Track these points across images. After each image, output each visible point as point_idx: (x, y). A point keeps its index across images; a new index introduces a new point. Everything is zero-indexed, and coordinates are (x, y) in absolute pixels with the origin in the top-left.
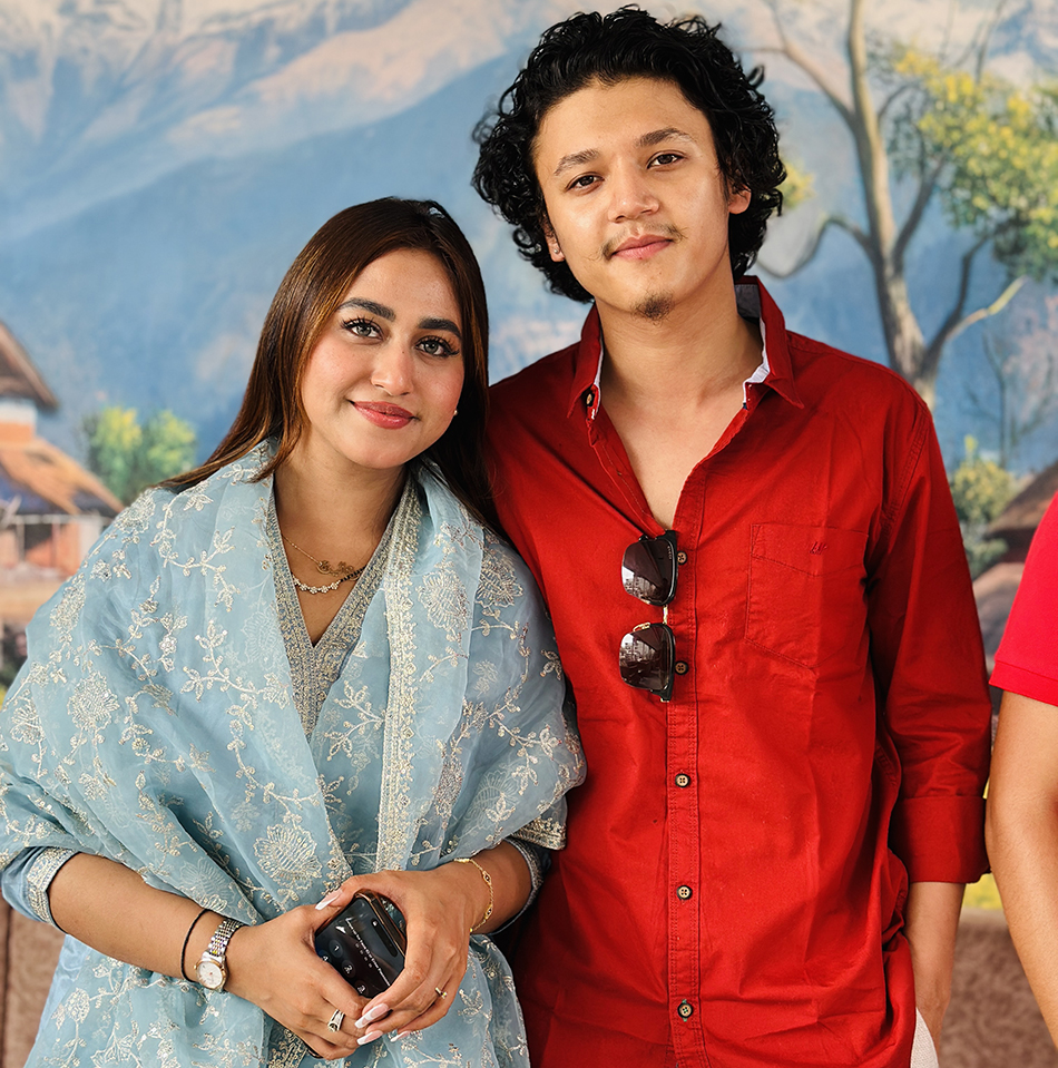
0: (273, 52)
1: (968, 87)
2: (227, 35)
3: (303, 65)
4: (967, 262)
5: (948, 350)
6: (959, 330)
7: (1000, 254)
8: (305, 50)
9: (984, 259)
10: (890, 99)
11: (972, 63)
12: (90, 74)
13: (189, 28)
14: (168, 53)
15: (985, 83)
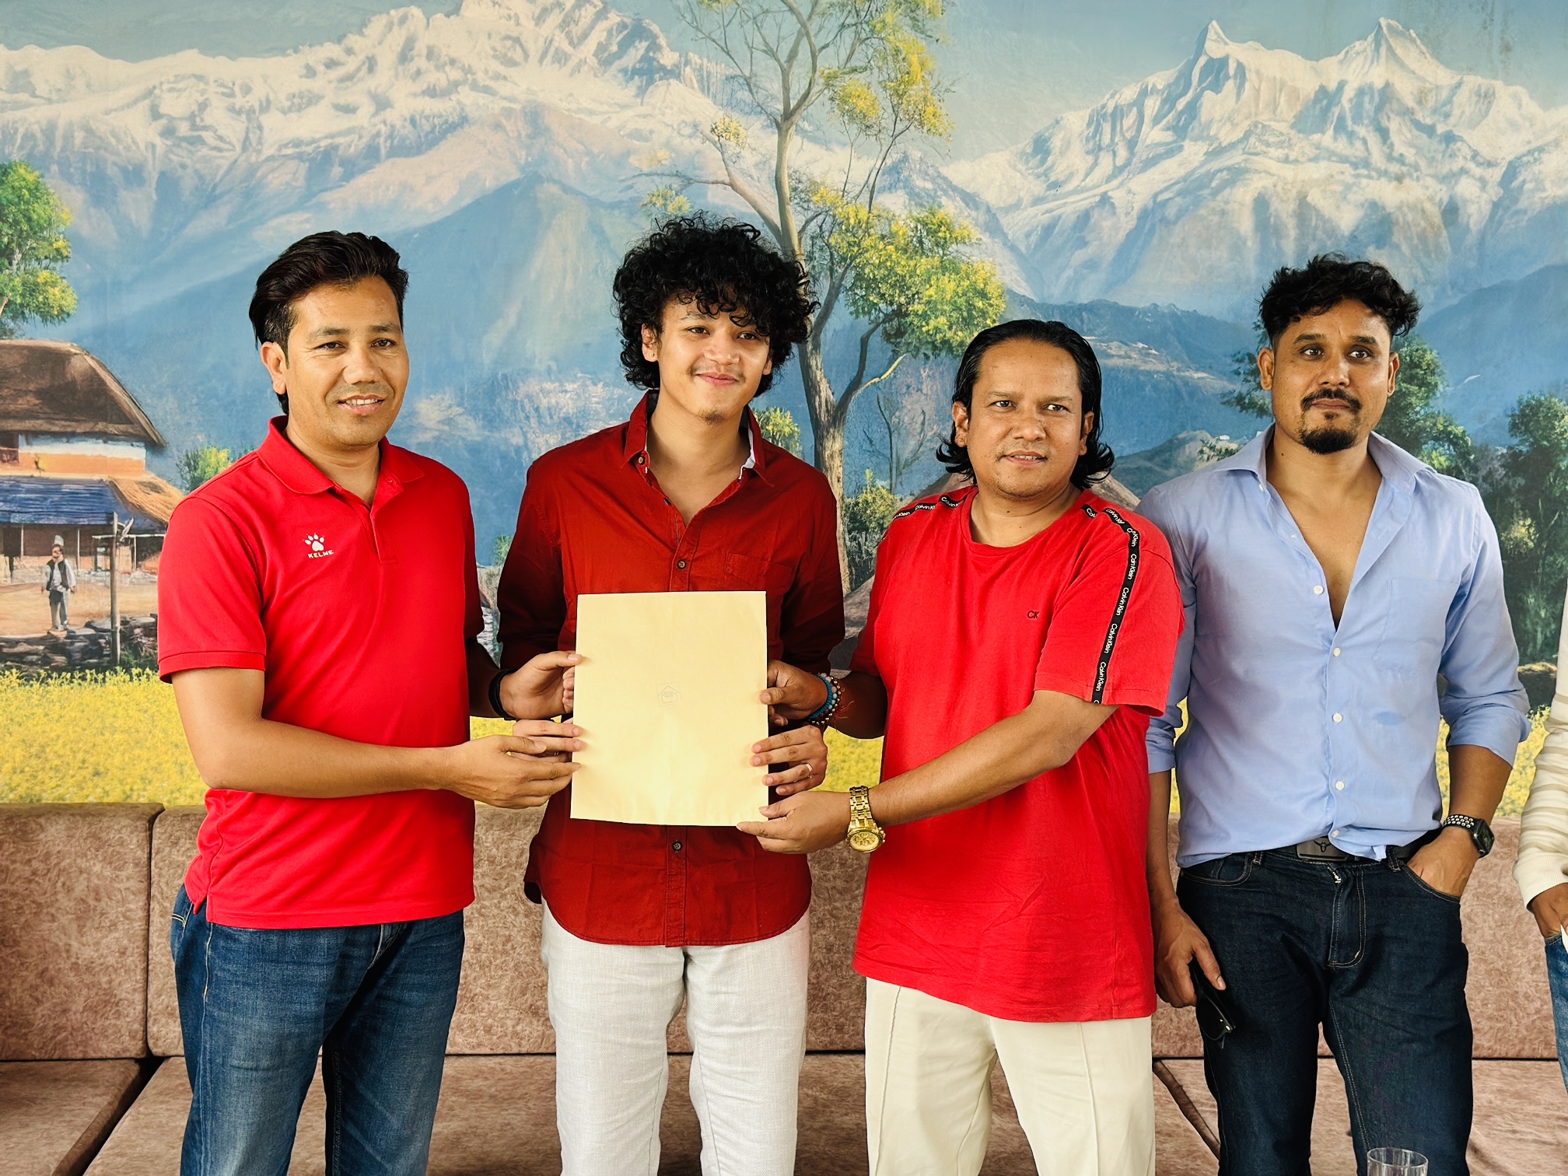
0: (337, 171)
1: (863, 215)
2: (300, 157)
3: (361, 181)
4: (864, 342)
5: (852, 406)
6: (860, 391)
7: (887, 336)
8: (363, 171)
9: (876, 340)
10: (808, 222)
11: (866, 196)
12: (188, 183)
13: (268, 151)
14: (252, 170)
15: (875, 212)
